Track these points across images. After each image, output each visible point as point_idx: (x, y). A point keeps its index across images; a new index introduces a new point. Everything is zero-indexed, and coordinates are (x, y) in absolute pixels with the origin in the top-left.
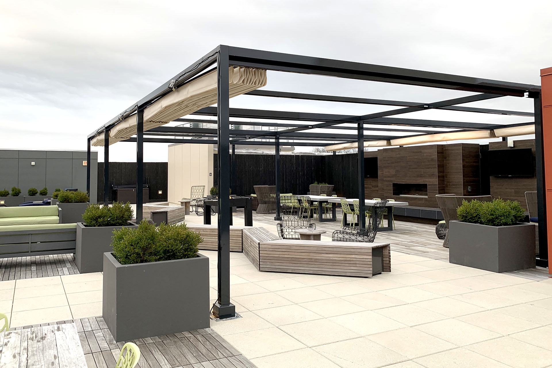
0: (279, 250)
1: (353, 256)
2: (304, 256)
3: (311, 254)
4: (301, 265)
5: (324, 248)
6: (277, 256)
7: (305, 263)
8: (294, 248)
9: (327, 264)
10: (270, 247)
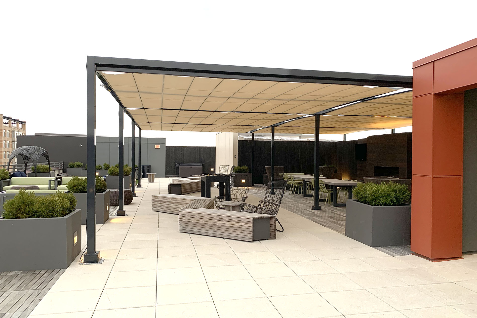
0: (192, 216)
1: (240, 224)
2: (207, 222)
3: (212, 221)
4: (205, 229)
5: (221, 217)
6: (190, 221)
7: (208, 227)
8: (201, 215)
9: (223, 229)
10: (186, 213)
